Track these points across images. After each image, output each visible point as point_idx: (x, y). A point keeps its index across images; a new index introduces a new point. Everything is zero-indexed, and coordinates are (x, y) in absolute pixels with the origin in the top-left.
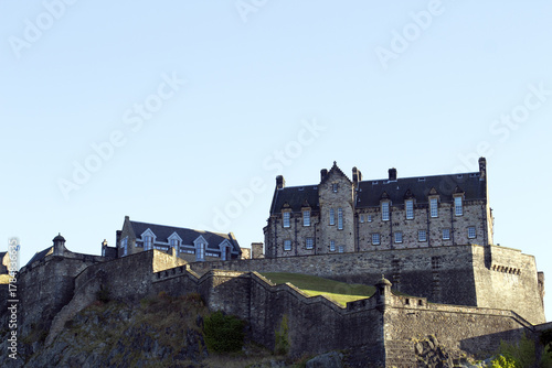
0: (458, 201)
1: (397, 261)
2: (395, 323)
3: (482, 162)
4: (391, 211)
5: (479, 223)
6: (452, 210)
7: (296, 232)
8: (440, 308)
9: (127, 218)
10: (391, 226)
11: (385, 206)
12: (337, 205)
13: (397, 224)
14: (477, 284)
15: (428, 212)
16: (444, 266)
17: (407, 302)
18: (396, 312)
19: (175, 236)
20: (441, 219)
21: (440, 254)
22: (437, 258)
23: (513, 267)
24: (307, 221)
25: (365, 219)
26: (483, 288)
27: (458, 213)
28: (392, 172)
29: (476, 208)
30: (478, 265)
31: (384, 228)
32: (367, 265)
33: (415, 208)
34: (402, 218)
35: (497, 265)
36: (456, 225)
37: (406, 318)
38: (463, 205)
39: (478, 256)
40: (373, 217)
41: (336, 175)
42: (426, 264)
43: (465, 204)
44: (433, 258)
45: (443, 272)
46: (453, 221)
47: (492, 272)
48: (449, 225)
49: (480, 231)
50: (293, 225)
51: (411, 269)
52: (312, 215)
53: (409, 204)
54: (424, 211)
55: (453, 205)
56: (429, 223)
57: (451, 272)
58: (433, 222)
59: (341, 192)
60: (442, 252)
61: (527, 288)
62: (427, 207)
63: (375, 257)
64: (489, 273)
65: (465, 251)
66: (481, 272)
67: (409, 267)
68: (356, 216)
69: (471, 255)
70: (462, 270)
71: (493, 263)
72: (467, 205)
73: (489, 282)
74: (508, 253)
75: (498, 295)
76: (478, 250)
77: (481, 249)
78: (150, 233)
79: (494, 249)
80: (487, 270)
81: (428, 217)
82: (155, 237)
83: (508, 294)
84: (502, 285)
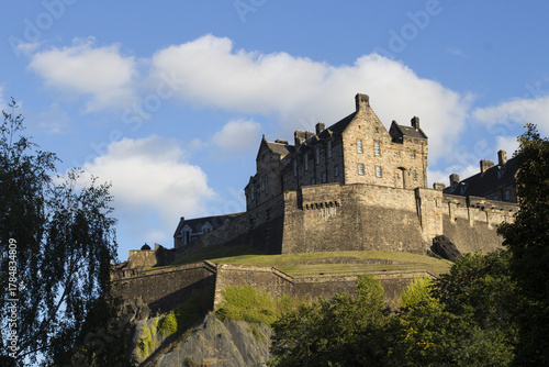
0: (330, 145)
4: (298, 166)
5: (340, 161)
9: (182, 218)
12: (265, 173)
14: (286, 227)
15: (315, 160)
19: (206, 225)
20: (321, 164)
21: (271, 206)
22: (269, 210)
23: (328, 202)
26: (291, 230)
27: (329, 155)
29: (338, 147)
30: (289, 210)
33: (309, 160)
34: (303, 171)
35: (309, 204)
36: (328, 167)
37: (121, 289)
39: (291, 200)
41: (265, 146)
42: (264, 218)
44: (267, 211)
45: (271, 222)
46: (327, 164)
47: (305, 211)
48: (325, 168)
49: (340, 169)
51: (258, 224)
54: (313, 160)
55: (326, 149)
56: (315, 169)
57: (275, 221)
58: (318, 168)
60: (272, 203)
61: (346, 216)
62: (315, 157)
64: (302, 214)
65: (281, 199)
66: (293, 215)
69: (284, 202)
70: (279, 217)
72: (333, 146)
73: (301, 222)
74: (322, 189)
75: (308, 232)
76: (290, 195)
77: (294, 194)
78: (187, 228)
79: (305, 191)
80: (299, 211)
81: (315, 165)
82: (190, 230)
83: (321, 228)
84: (316, 222)
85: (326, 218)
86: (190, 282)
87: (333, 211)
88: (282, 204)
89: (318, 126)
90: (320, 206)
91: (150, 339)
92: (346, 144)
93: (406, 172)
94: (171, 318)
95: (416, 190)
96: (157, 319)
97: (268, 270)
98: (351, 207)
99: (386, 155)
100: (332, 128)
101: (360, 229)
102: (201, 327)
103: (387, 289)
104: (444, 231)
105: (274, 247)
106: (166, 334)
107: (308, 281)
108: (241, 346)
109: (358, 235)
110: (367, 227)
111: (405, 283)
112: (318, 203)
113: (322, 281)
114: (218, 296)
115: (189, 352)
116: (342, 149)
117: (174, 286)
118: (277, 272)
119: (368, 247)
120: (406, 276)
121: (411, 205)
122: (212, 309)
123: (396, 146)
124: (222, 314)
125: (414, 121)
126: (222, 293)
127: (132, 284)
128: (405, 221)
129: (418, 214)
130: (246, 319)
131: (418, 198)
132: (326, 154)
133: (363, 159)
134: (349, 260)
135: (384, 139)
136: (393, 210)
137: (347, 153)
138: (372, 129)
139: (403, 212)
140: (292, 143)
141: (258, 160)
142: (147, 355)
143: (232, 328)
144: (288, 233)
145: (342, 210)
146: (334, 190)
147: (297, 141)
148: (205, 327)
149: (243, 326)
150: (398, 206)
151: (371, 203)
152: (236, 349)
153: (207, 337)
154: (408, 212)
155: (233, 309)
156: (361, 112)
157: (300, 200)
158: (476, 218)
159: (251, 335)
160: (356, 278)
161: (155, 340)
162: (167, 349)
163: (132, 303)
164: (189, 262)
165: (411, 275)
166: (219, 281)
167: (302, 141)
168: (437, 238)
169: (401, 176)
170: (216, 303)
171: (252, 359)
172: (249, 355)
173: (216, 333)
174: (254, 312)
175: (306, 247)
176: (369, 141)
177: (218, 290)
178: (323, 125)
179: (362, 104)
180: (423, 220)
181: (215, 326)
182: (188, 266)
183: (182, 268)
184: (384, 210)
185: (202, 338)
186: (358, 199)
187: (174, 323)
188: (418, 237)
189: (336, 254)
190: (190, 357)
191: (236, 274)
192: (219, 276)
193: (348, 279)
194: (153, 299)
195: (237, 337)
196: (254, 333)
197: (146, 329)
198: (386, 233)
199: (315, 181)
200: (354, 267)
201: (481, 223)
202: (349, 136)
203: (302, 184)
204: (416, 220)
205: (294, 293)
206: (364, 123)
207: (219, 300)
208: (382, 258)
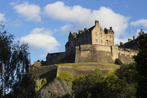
9: (48, 53)
14: (76, 56)
19: (55, 55)
21: (72, 50)
23: (87, 49)
26: (78, 56)
30: (77, 51)
35: (82, 50)
39: (77, 49)
41: (71, 34)
42: (70, 53)
46: (87, 39)
51: (69, 55)
56: (84, 41)
57: (73, 54)
61: (92, 53)
66: (78, 53)
73: (80, 55)
74: (86, 46)
75: (82, 57)
76: (77, 47)
77: (78, 47)
78: (50, 56)
79: (81, 46)
80: (79, 51)
81: (84, 39)
82: (51, 56)
83: (86, 56)
84: (84, 54)
85: (87, 54)
86: (50, 70)
87: (89, 52)
88: (75, 49)
89: (85, 29)
90: (85, 50)
91: (39, 85)
92: (92, 34)
93: (108, 42)
94: (45, 80)
95: (111, 46)
96: (41, 80)
97: (71, 67)
98: (93, 51)
99: (103, 37)
100: (89, 30)
101: (96, 57)
102: (53, 82)
103: (103, 73)
104: (118, 57)
105: (73, 61)
106: (44, 84)
107: (82, 70)
108: (64, 87)
109: (95, 58)
110: (98, 56)
111: (108, 71)
112: (85, 49)
113: (85, 70)
114: (58, 74)
115: (50, 89)
116: (91, 35)
117: (46, 71)
118: (74, 68)
119: (98, 61)
120: (108, 69)
121: (110, 50)
122: (56, 77)
123: (106, 34)
124: (59, 79)
125: (111, 28)
126: (59, 73)
127: (35, 70)
128: (108, 55)
129: (112, 53)
130: (65, 80)
131: (111, 48)
132: (87, 36)
133: (97, 38)
134: (93, 65)
135: (103, 33)
136: (105, 52)
137: (92, 36)
138: (99, 30)
139: (107, 52)
140: (78, 33)
141: (69, 38)
142: (39, 89)
143: (61, 82)
144: (77, 57)
145: (91, 51)
146: (89, 46)
147: (79, 33)
148: (54, 82)
149: (64, 82)
150: (106, 50)
151: (99, 50)
152: (62, 88)
153: (55, 85)
154: (109, 52)
155: (61, 77)
156: (96, 25)
157: (80, 48)
158: (127, 54)
159: (66, 84)
160: (95, 70)
161: (41, 85)
162: (44, 88)
163: (35, 76)
164: (50, 65)
165: (109, 69)
166: (58, 70)
167: (81, 33)
168: (116, 59)
169: (107, 43)
170: (57, 76)
171: (67, 91)
172: (66, 90)
173: (57, 84)
174: (67, 78)
175: (81, 61)
176: (98, 33)
177: (58, 72)
178: (86, 29)
179: (97, 23)
180: (113, 54)
181: (57, 82)
182: (50, 66)
183: (48, 66)
184: (102, 52)
185: (53, 85)
186: (95, 49)
187: (46, 81)
188: (111, 59)
189: (89, 63)
190: (50, 90)
191: (63, 68)
192: (58, 68)
193: (93, 70)
194: (40, 74)
195: (63, 85)
196: (67, 84)
197: (38, 82)
198: (103, 58)
199: (84, 44)
200: (94, 67)
201: (128, 55)
202: (93, 32)
203: (81, 44)
204: (111, 54)
205: (78, 73)
206: (97, 28)
207: (58, 75)
208: (102, 64)
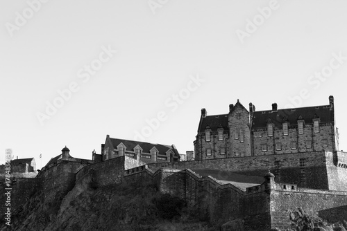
0: (316, 124)
1: (278, 162)
2: (277, 201)
3: (331, 98)
4: (274, 129)
5: (330, 137)
6: (312, 129)
7: (214, 144)
8: (305, 191)
10: (274, 140)
11: (270, 127)
12: (240, 126)
13: (278, 138)
15: (297, 130)
16: (308, 164)
17: (285, 187)
18: (277, 194)
19: (138, 147)
20: (305, 135)
21: (305, 157)
22: (303, 159)
24: (221, 137)
25: (257, 135)
27: (316, 131)
28: (275, 106)
29: (328, 128)
30: (329, 164)
31: (269, 141)
32: (259, 164)
33: (289, 128)
34: (281, 135)
35: (341, 163)
36: (315, 138)
37: (284, 197)
38: (320, 126)
39: (329, 158)
40: (262, 134)
41: (239, 108)
42: (296, 164)
43: (320, 125)
44: (301, 160)
45: (307, 168)
46: (313, 136)
47: (338, 168)
48: (311, 138)
49: (330, 142)
50: (212, 139)
51: (287, 166)
52: (224, 133)
53: (285, 126)
54: (295, 130)
55: (313, 126)
56: (298, 137)
57: (313, 168)
58: (301, 137)
59: (242, 118)
60: (306, 155)
62: (297, 127)
63: (264, 159)
64: (336, 169)
65: (321, 155)
66: (331, 168)
67: (286, 165)
68: (252, 133)
70: (319, 167)
71: (339, 162)
72: (322, 126)
73: (336, 174)
75: (342, 183)
76: (328, 154)
77: (331, 154)
78: (123, 145)
79: (339, 154)
80: (335, 166)
84: (344, 176)
88: (322, 158)
116: (334, 130)
144: (330, 180)
157: (336, 159)
